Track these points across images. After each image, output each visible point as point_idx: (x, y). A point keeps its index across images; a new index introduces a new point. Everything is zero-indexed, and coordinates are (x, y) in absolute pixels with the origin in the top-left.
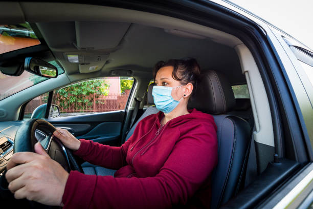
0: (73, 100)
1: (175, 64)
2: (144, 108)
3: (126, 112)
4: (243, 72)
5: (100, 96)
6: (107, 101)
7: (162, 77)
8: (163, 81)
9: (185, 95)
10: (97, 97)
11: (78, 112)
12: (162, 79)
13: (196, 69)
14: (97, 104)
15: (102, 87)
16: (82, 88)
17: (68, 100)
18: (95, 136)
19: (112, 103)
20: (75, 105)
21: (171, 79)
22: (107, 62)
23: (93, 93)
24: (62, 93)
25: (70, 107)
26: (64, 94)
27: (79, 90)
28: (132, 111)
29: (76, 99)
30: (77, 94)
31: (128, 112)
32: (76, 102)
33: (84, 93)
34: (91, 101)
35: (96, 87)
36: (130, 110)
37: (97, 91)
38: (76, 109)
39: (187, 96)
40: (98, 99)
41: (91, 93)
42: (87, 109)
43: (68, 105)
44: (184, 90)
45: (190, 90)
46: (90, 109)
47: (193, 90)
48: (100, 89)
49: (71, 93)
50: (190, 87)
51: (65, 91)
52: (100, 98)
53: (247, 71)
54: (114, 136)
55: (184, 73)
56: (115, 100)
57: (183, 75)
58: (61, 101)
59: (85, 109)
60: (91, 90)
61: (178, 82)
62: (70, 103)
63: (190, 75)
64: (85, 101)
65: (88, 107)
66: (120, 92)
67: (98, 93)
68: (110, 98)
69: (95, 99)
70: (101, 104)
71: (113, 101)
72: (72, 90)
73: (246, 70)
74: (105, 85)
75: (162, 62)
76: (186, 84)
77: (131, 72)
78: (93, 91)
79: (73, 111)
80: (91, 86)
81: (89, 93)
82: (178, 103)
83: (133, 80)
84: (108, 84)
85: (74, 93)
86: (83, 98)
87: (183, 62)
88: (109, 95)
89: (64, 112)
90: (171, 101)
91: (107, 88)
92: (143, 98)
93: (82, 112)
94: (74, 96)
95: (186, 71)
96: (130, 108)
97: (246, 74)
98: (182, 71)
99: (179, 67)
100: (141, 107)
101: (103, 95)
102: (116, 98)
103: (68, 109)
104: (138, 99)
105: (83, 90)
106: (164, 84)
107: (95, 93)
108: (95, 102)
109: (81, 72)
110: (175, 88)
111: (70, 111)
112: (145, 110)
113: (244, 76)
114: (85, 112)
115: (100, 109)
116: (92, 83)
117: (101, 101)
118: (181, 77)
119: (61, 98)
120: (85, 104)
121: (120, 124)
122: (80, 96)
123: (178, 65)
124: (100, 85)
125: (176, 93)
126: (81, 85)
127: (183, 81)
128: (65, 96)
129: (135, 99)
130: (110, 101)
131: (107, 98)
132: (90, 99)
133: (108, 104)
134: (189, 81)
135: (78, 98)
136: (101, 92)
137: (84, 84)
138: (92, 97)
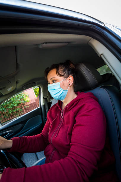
0: (10, 112)
1: (56, 67)
2: (51, 101)
3: (41, 108)
4: (99, 56)
5: (25, 104)
6: (30, 104)
7: (51, 78)
8: (52, 79)
9: (70, 84)
10: (24, 104)
11: (16, 117)
12: (51, 79)
13: (72, 66)
14: (25, 109)
15: (24, 98)
16: (13, 103)
17: (8, 113)
18: (27, 129)
19: (33, 105)
20: (13, 114)
21: (57, 77)
22: (17, 83)
23: (21, 103)
24: (2, 110)
25: (10, 117)
26: (4, 110)
27: (12, 105)
28: (44, 106)
29: (12, 110)
30: (11, 107)
31: (42, 107)
32: (13, 112)
33: (16, 105)
34: (21, 108)
35: (21, 99)
36: (43, 106)
37: (22, 101)
38: (14, 116)
39: (71, 84)
40: (25, 105)
41: (20, 104)
42: (20, 113)
43: (9, 115)
44: (68, 81)
45: (72, 80)
46: (22, 113)
47: (74, 79)
48: (24, 99)
49: (8, 108)
50: (71, 78)
51: (4, 108)
52: (26, 104)
53: (102, 54)
54: (39, 125)
55: (64, 71)
56: (35, 102)
57: (64, 72)
58: (3, 115)
59: (19, 114)
60: (19, 102)
61: (62, 78)
62: (10, 114)
63: (69, 70)
64: (18, 109)
65: (21, 112)
66: (36, 97)
67: (23, 102)
68: (31, 102)
69: (23, 106)
70: (28, 108)
71: (34, 103)
72: (8, 106)
73: (100, 53)
74: (26, 96)
75: (48, 68)
76: (68, 77)
77: (35, 83)
78: (20, 102)
79: (13, 118)
80: (18, 99)
81: (18, 104)
82: (67, 91)
83: (38, 87)
84: (27, 95)
85: (10, 107)
86: (16, 108)
87: (61, 64)
88: (30, 101)
89: (8, 121)
90: (62, 91)
91: (28, 97)
92: (48, 95)
93: (18, 116)
94: (10, 109)
95: (65, 69)
96: (42, 104)
97: (102, 56)
98: (62, 69)
99: (60, 67)
100: (48, 101)
101: (27, 102)
102: (35, 101)
103: (9, 118)
104: (45, 97)
105: (14, 104)
106: (53, 82)
107: (22, 103)
108: (24, 108)
109: (4, 94)
110: (61, 81)
111: (11, 118)
112: (52, 102)
113: (101, 58)
114: (20, 116)
115: (28, 111)
116: (18, 98)
117: (27, 106)
118: (63, 73)
119: (3, 113)
120: (18, 111)
121: (40, 116)
122: (14, 108)
123: (59, 66)
124: (23, 97)
125: (64, 85)
126: (12, 101)
127: (65, 76)
128: (5, 111)
129: (44, 98)
130: (32, 104)
131: (30, 103)
132: (20, 107)
133: (31, 106)
134: (69, 74)
135: (13, 109)
136: (25, 101)
137: (14, 100)
138: (21, 105)
